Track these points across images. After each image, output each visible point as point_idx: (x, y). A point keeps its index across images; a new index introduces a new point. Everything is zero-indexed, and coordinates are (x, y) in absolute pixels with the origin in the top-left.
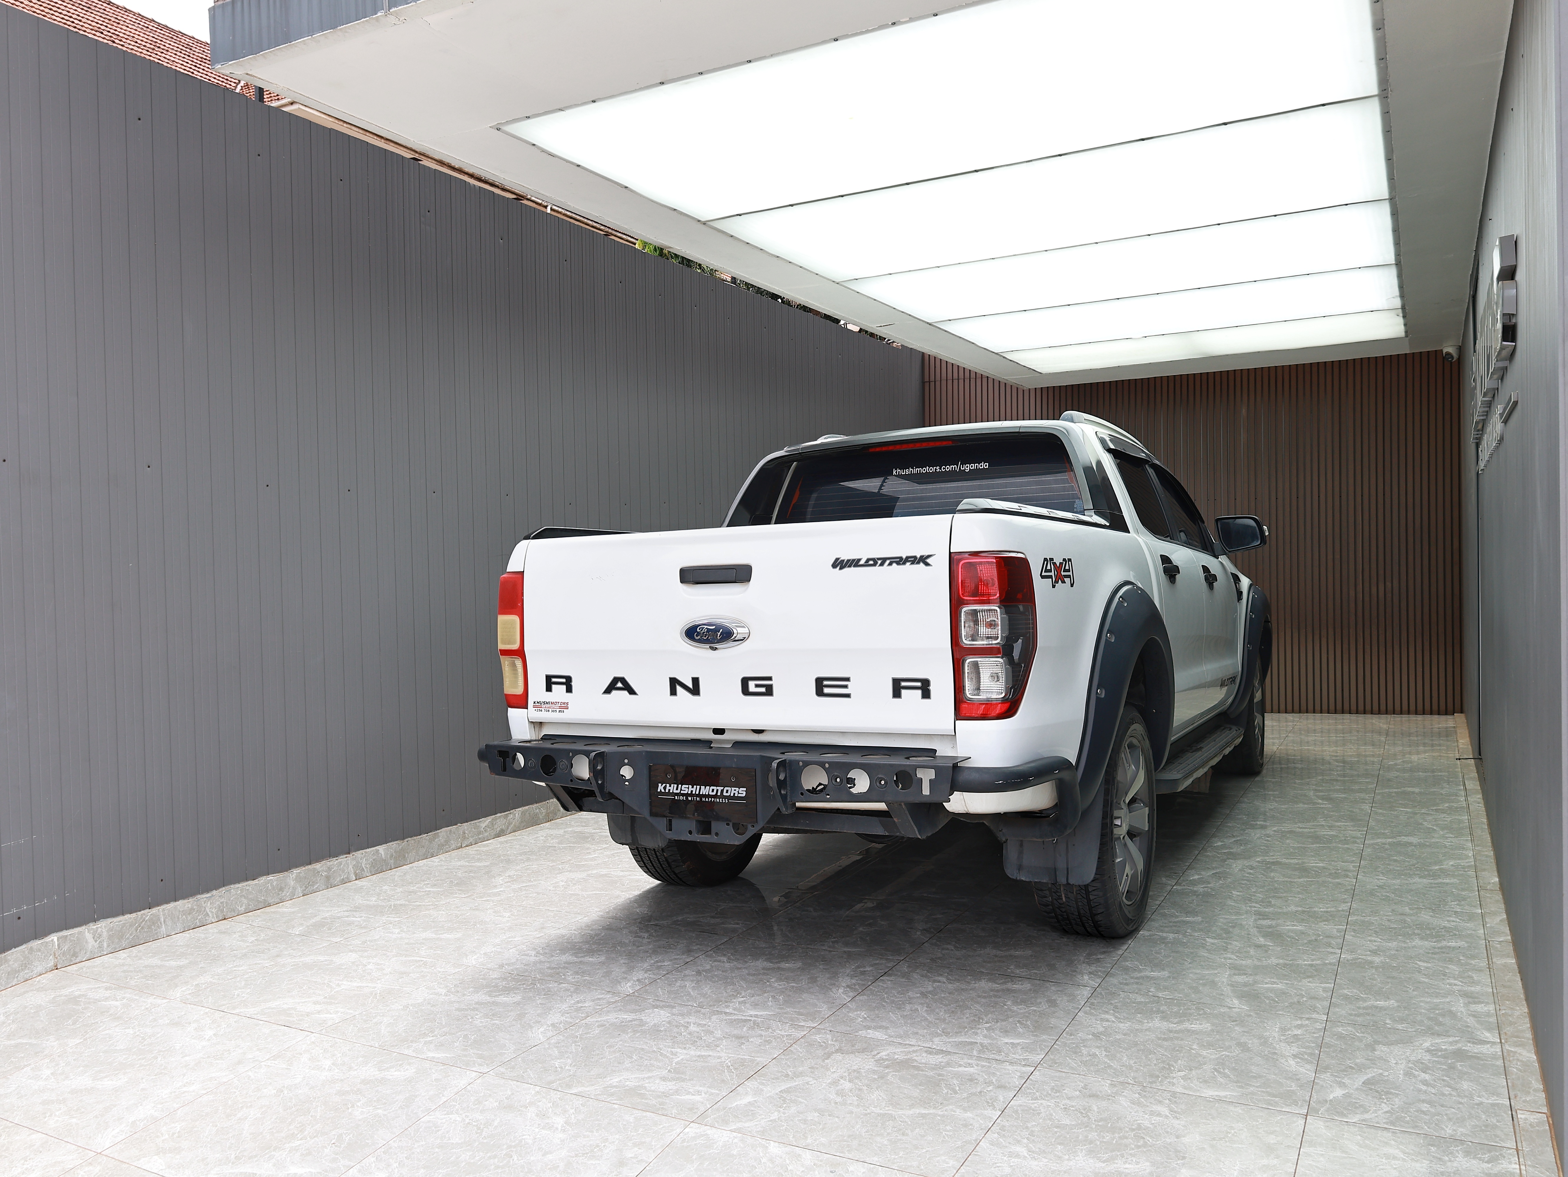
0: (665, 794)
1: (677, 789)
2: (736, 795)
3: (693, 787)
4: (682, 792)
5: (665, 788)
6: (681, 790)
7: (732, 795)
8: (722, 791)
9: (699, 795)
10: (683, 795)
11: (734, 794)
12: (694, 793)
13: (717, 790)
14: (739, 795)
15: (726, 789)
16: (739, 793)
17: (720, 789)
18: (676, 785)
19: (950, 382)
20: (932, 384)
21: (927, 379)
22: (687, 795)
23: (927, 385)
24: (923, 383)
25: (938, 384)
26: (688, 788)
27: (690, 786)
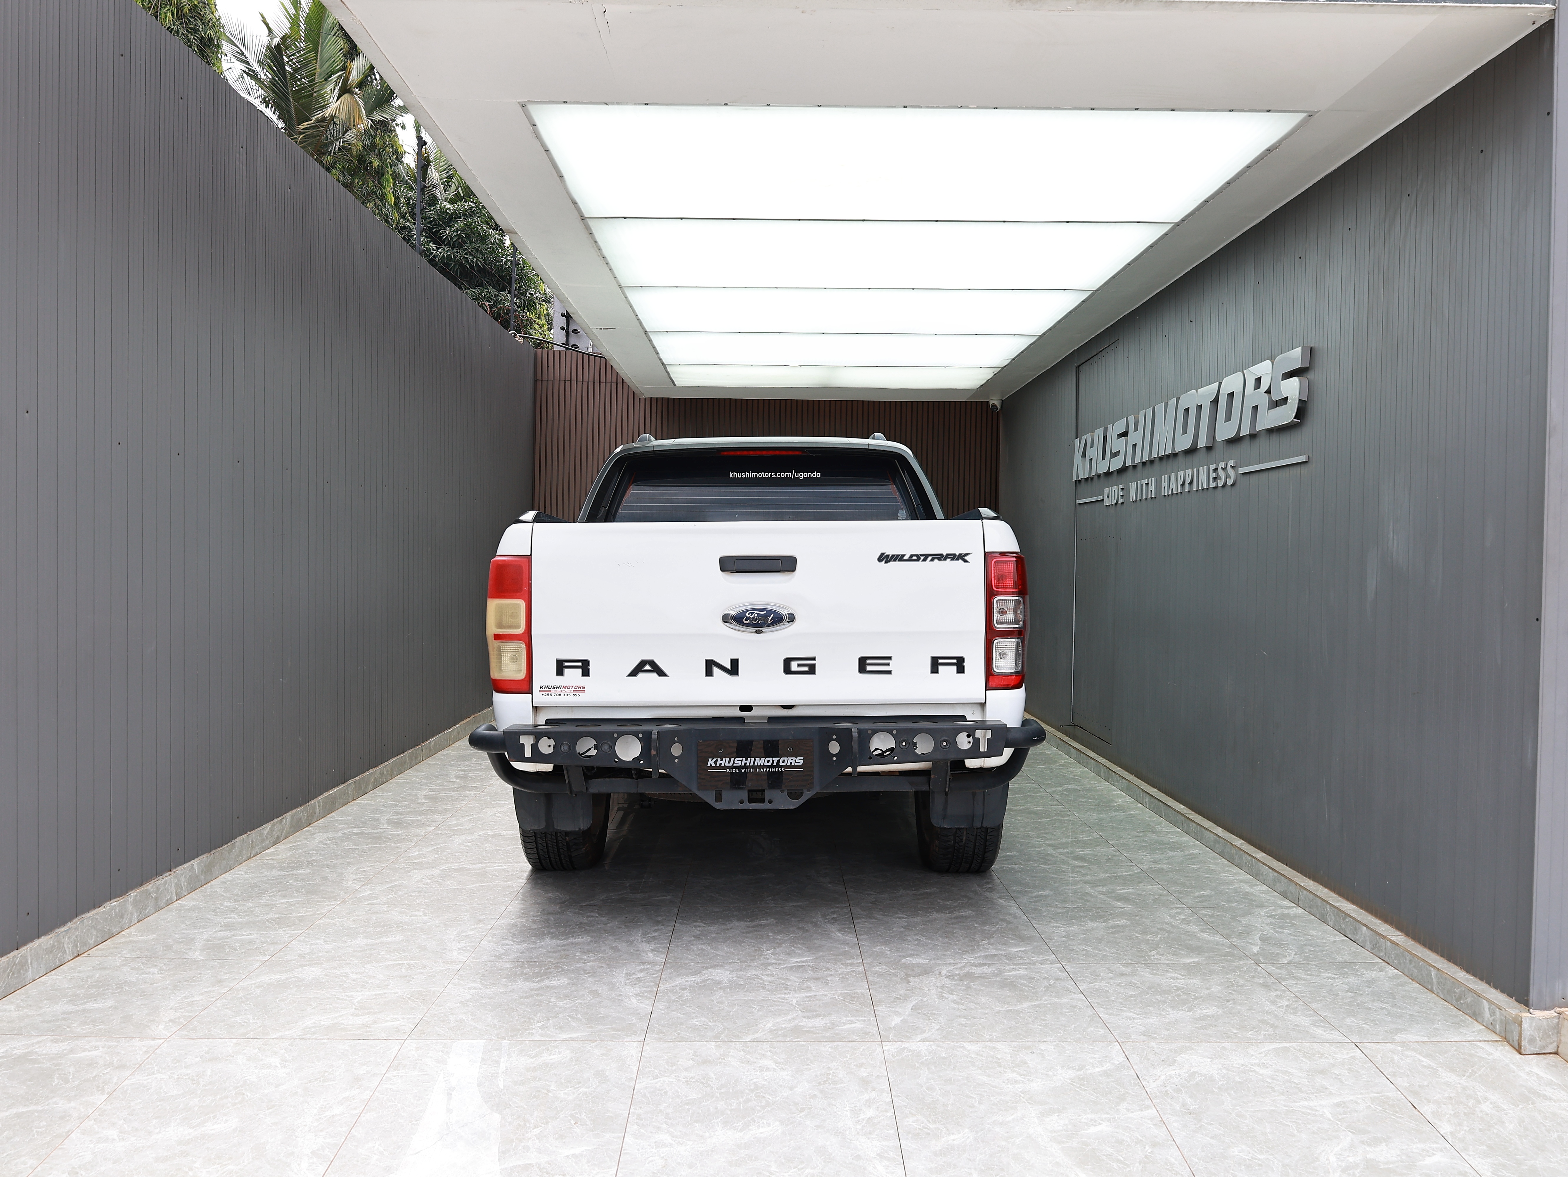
0: (716, 767)
1: (729, 762)
2: (793, 764)
3: (746, 760)
4: (734, 765)
5: (716, 762)
6: (734, 763)
7: (789, 764)
8: (778, 761)
9: (754, 767)
10: (736, 767)
11: (791, 763)
12: (748, 765)
13: (773, 761)
14: (796, 764)
15: (782, 759)
16: (796, 762)
17: (776, 759)
18: (728, 759)
19: (562, 383)
20: (544, 383)
21: (539, 377)
22: (740, 767)
23: (539, 383)
24: (535, 381)
25: (550, 383)
26: (742, 761)
27: (744, 759)
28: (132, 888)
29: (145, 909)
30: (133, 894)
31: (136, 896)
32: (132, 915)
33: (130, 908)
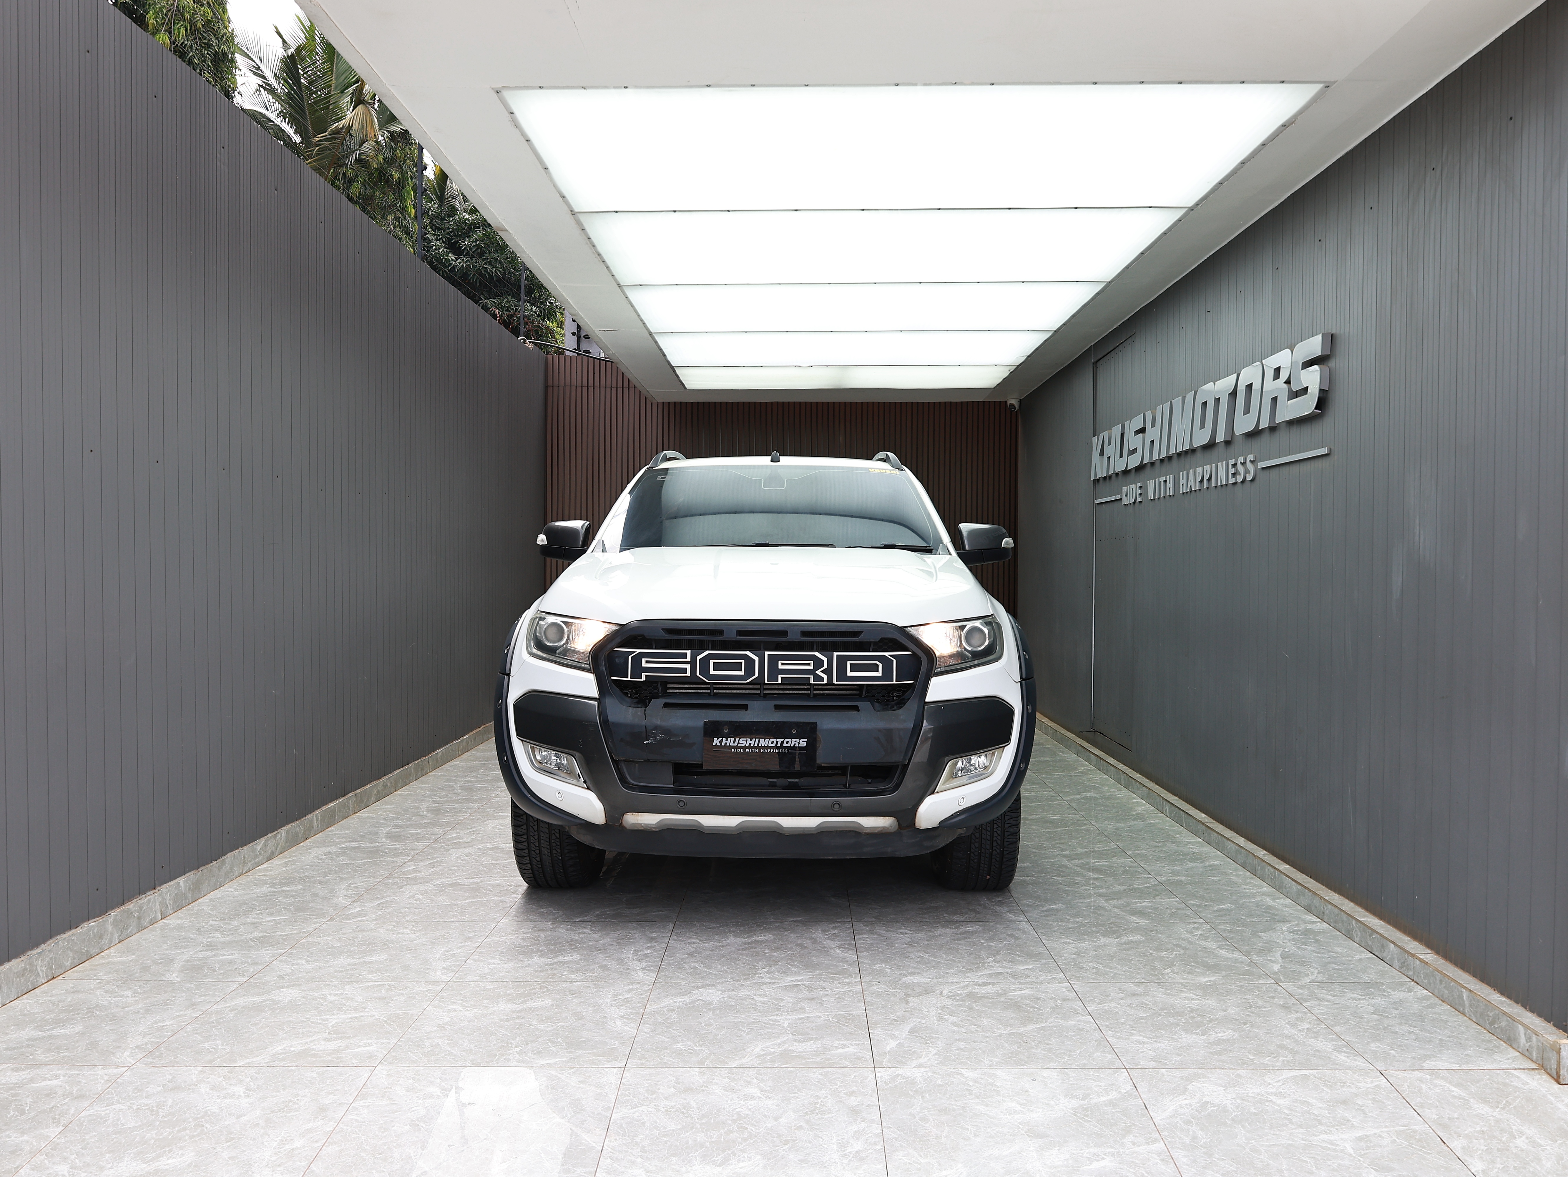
28: (112, 908)
29: (127, 929)
30: (114, 913)
31: (116, 915)
32: (112, 934)
33: (110, 928)
